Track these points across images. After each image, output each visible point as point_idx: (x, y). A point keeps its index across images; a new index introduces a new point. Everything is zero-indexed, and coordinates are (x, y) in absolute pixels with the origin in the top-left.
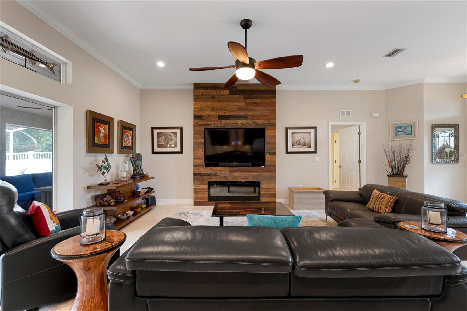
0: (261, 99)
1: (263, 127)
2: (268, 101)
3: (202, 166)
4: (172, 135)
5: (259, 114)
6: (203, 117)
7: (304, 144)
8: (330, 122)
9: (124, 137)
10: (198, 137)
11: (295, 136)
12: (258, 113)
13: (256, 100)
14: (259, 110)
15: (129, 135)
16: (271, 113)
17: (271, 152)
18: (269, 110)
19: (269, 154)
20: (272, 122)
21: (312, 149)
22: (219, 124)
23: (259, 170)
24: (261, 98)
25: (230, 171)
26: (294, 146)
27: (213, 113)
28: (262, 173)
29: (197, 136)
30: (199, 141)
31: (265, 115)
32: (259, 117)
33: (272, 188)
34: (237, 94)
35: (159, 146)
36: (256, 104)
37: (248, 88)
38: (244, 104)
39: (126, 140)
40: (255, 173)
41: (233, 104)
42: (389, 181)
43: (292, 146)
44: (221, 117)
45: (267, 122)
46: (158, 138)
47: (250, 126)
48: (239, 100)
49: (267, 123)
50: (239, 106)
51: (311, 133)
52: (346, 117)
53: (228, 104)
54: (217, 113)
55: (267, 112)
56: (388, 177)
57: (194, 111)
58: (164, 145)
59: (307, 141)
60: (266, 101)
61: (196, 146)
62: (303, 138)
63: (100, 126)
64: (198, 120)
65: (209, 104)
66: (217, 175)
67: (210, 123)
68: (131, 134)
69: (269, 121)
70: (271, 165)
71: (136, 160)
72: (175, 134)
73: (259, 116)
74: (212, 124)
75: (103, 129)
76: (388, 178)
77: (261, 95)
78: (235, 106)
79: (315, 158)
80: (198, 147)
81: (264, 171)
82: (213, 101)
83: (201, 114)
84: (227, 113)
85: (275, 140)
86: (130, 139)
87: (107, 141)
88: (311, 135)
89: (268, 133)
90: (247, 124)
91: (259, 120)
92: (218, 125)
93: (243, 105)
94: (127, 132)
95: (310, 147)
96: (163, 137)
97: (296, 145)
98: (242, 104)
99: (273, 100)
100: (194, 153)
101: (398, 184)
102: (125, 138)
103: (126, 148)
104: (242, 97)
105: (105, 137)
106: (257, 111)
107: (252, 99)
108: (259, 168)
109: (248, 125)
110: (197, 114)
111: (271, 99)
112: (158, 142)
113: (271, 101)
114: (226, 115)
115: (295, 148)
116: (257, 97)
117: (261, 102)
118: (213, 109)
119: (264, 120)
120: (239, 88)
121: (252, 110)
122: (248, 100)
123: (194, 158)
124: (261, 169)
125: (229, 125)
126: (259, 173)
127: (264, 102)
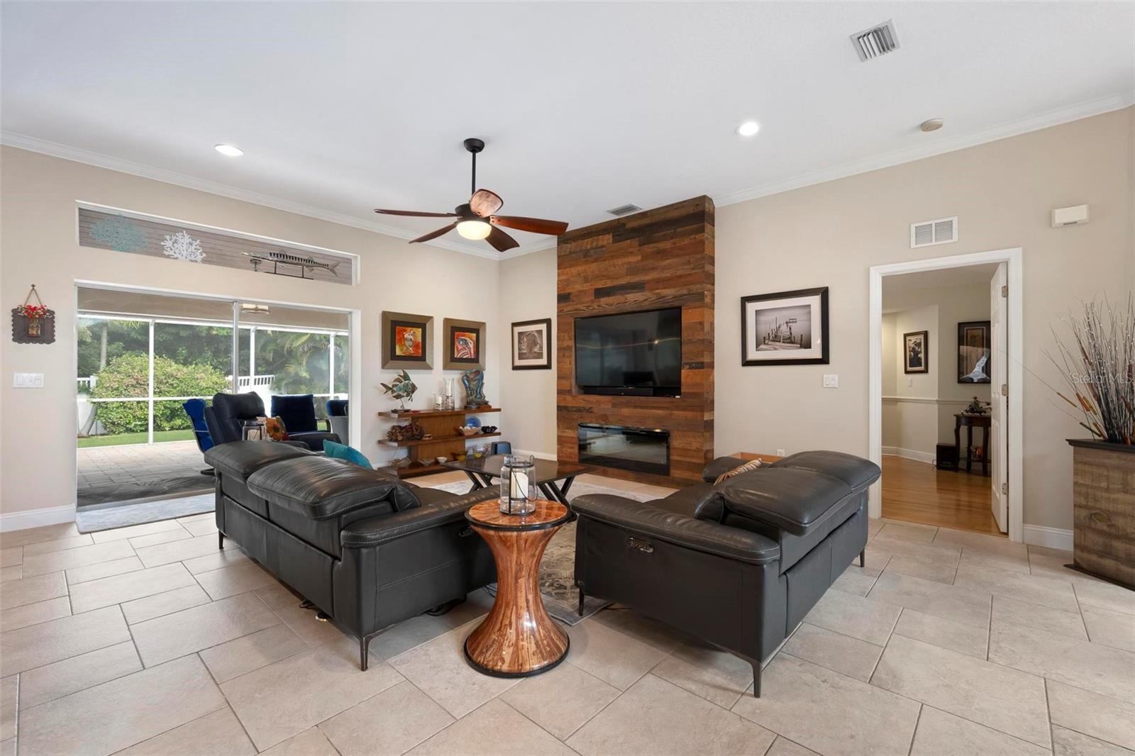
0: (672, 241)
1: (676, 304)
2: (687, 241)
3: (569, 392)
4: (536, 334)
5: (669, 275)
6: (571, 297)
7: (790, 340)
8: (871, 268)
9: (457, 343)
10: (564, 336)
11: (763, 318)
12: (667, 274)
13: (662, 245)
14: (672, 266)
15: (468, 340)
16: (694, 269)
17: (693, 363)
18: (689, 262)
19: (690, 368)
20: (694, 291)
21: (815, 352)
22: (596, 307)
23: (666, 405)
24: (672, 238)
25: (614, 405)
26: (762, 346)
27: (587, 287)
28: (674, 412)
29: (562, 334)
30: (565, 344)
31: (680, 277)
32: (666, 282)
33: (694, 448)
34: (627, 239)
35: (521, 357)
36: (662, 254)
37: (646, 221)
38: (639, 258)
39: (460, 347)
40: (660, 412)
41: (620, 261)
42: (1076, 462)
43: (757, 348)
44: (600, 293)
45: (685, 292)
46: (519, 342)
47: (650, 305)
48: (631, 250)
49: (685, 295)
50: (630, 263)
51: (810, 305)
52: (934, 243)
53: (611, 262)
54: (592, 285)
55: (686, 267)
56: (1072, 448)
57: (558, 288)
58: (526, 353)
59: (797, 329)
60: (682, 243)
61: (561, 355)
62: (787, 322)
63: (405, 331)
64: (564, 304)
65: (580, 269)
66: (592, 412)
67: (581, 307)
68: (475, 339)
69: (689, 290)
70: (693, 393)
71: (473, 381)
72: (540, 332)
73: (669, 279)
74: (585, 308)
75: (412, 335)
76: (1075, 452)
77: (673, 231)
78: (623, 264)
79: (825, 376)
80: (564, 356)
81: (677, 408)
82: (587, 262)
83: (568, 291)
84: (609, 284)
85: (701, 333)
86: (471, 346)
87: (420, 351)
88: (810, 313)
89: (688, 318)
90: (645, 300)
91: (667, 290)
92: (594, 309)
93: (638, 262)
94: (463, 336)
95: (807, 345)
96: (525, 340)
97: (767, 342)
98: (633, 259)
99: (698, 237)
100: (560, 367)
101: (1108, 478)
102: (459, 345)
103: (461, 360)
104: (635, 242)
105: (416, 346)
106: (664, 268)
107: (655, 245)
108: (668, 399)
109: (646, 303)
110: (563, 292)
111: (693, 237)
112: (519, 349)
113: (694, 241)
114: (607, 288)
115: (766, 350)
116: (664, 238)
117: (672, 246)
118: (586, 280)
119: (678, 289)
120: (629, 226)
121: (653, 269)
122: (649, 248)
123: (558, 378)
124: (671, 402)
125: (613, 307)
126: (669, 412)
127: (678, 244)
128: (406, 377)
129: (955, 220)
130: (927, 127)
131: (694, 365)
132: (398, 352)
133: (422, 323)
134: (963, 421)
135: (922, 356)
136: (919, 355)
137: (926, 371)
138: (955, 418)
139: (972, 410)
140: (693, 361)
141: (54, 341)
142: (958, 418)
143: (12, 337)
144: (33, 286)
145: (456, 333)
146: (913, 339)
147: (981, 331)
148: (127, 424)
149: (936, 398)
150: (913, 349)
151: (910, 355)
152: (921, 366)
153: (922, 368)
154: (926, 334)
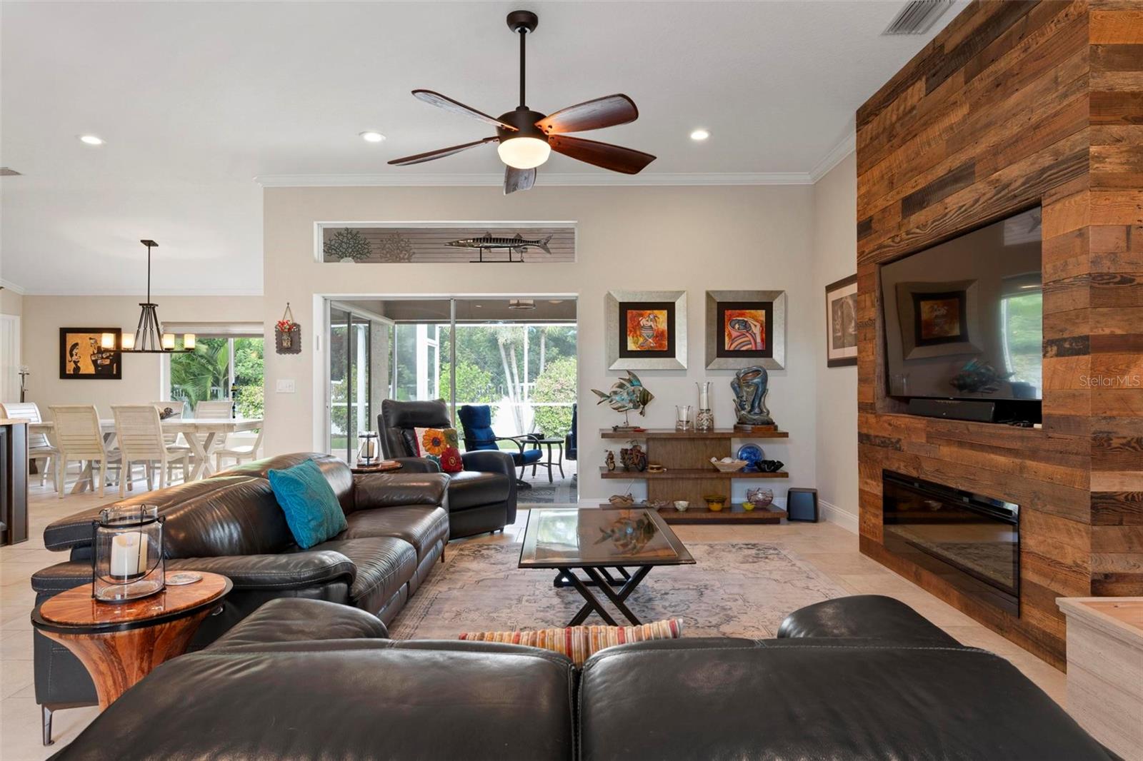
1: (1031, 193)
2: (1050, 31)
3: (873, 407)
4: (850, 302)
5: (1016, 130)
6: (874, 224)
9: (728, 328)
12: (1013, 129)
13: (1002, 65)
14: (1023, 106)
15: (751, 321)
16: (1065, 96)
17: (1065, 340)
19: (1059, 354)
20: (1068, 153)
22: (904, 235)
23: (1012, 444)
25: (930, 437)
27: (892, 198)
28: (1029, 463)
31: (1038, 126)
32: (1013, 149)
33: (1069, 561)
34: (947, 77)
35: (836, 344)
36: (1002, 85)
38: (966, 109)
39: (735, 334)
41: (937, 130)
44: (909, 206)
45: (1047, 160)
46: (834, 319)
47: (984, 210)
48: (953, 97)
49: (1049, 168)
50: (952, 127)
53: (925, 136)
54: (898, 193)
55: (1049, 98)
57: (858, 211)
58: (838, 338)
60: (1042, 41)
63: (642, 315)
64: (865, 240)
65: (884, 165)
66: (900, 449)
67: (885, 240)
69: (1056, 153)
73: (1017, 140)
74: (890, 242)
75: (652, 321)
78: (941, 135)
81: (1037, 454)
82: (892, 150)
84: (922, 182)
86: (757, 330)
89: (1053, 225)
90: (976, 202)
91: (1014, 167)
92: (901, 241)
93: (965, 117)
94: (742, 316)
96: (840, 313)
99: (1074, 9)
102: (734, 330)
103: (736, 354)
104: (961, 77)
106: (1007, 118)
107: (991, 68)
108: (1017, 430)
109: (977, 208)
110: (863, 218)
111: (1061, 14)
112: (833, 331)
113: (1063, 24)
114: (919, 192)
116: (1008, 46)
117: (1023, 56)
118: (891, 186)
119: (1034, 157)
120: (949, 47)
121: (988, 125)
122: (980, 83)
123: (860, 380)
124: (1022, 438)
125: (928, 230)
126: (1018, 461)
127: (1034, 46)
131: (1067, 345)
132: (631, 346)
133: (667, 302)
140: (1065, 336)
141: (300, 351)
143: (276, 350)
144: (288, 304)
145: (728, 313)
148: (555, 428)
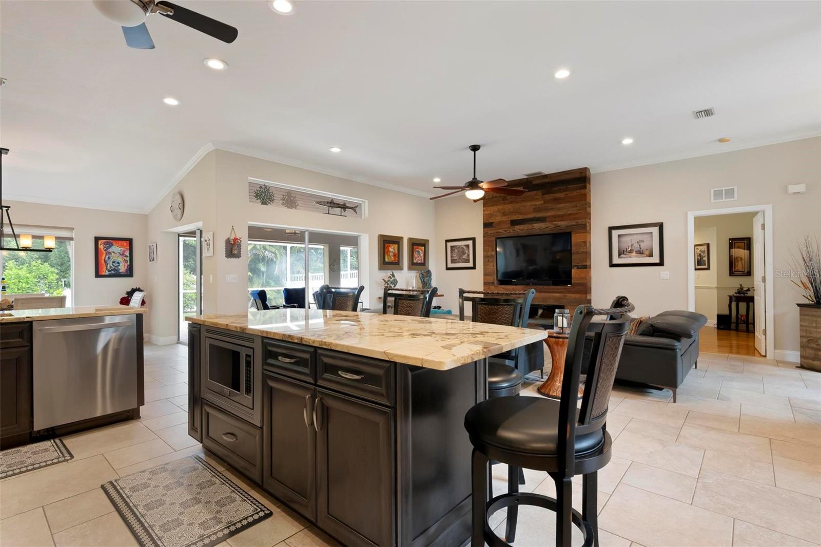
0: (565, 193)
1: (568, 230)
2: (575, 193)
3: (493, 283)
4: (464, 247)
5: (562, 213)
6: (494, 224)
7: (640, 252)
8: (689, 213)
9: (415, 253)
10: (488, 249)
11: (623, 239)
12: (561, 213)
13: (558, 195)
14: (565, 208)
15: (421, 251)
16: (579, 210)
17: (580, 266)
18: (576, 206)
19: (577, 269)
20: (580, 223)
21: (656, 259)
22: (511, 231)
23: (561, 291)
24: (564, 191)
26: (622, 256)
27: (504, 219)
28: (567, 295)
29: (487, 247)
30: (489, 254)
31: (570, 215)
32: (561, 218)
34: (534, 190)
35: (453, 261)
36: (557, 200)
37: (547, 180)
38: (542, 202)
39: (416, 256)
40: (558, 295)
41: (528, 204)
42: (801, 315)
43: (619, 255)
44: (514, 223)
45: (574, 223)
46: (451, 252)
47: (550, 230)
48: (536, 197)
49: (574, 225)
50: (535, 205)
51: (652, 233)
52: (724, 200)
53: (522, 204)
54: (509, 218)
55: (574, 209)
56: (799, 308)
57: (484, 219)
58: (457, 259)
59: (644, 246)
60: (572, 195)
61: (487, 260)
62: (638, 242)
63: (389, 246)
64: (488, 229)
65: (500, 207)
67: (501, 231)
68: (423, 250)
69: (577, 222)
70: (580, 283)
71: (426, 276)
72: (468, 246)
73: (563, 216)
74: (503, 232)
75: (393, 249)
76: (800, 310)
77: (565, 187)
78: (530, 206)
79: (661, 272)
80: (488, 261)
81: (569, 292)
82: (504, 204)
83: (491, 221)
84: (521, 217)
85: (585, 248)
86: (422, 255)
87: (397, 259)
88: (652, 237)
89: (576, 239)
90: (546, 228)
91: (562, 222)
93: (541, 204)
94: (418, 248)
95: (651, 255)
96: (456, 251)
97: (625, 253)
98: (538, 203)
99: (582, 191)
100: (484, 268)
102: (416, 254)
103: (417, 264)
104: (540, 193)
105: (395, 255)
106: (559, 209)
107: (553, 195)
108: (563, 287)
109: (547, 230)
110: (487, 222)
111: (579, 191)
112: (451, 257)
113: (579, 193)
114: (521, 220)
115: (624, 258)
116: (560, 191)
117: (565, 196)
118: (504, 214)
119: (569, 221)
120: (535, 182)
121: (552, 209)
122: (547, 197)
123: (484, 275)
124: (565, 289)
125: (524, 232)
126: (564, 294)
127: (569, 195)
128: (393, 276)
129: (736, 188)
130: (721, 140)
132: (387, 260)
133: (397, 241)
134: (734, 299)
135: (706, 259)
136: (704, 259)
137: (708, 268)
138: (728, 297)
139: (739, 292)
140: (580, 264)
141: (241, 256)
142: (731, 297)
143: (225, 255)
144: (233, 225)
145: (415, 247)
146: (700, 248)
147: (743, 244)
149: (716, 286)
150: (700, 255)
151: (698, 258)
152: (705, 265)
153: (706, 267)
154: (708, 245)
